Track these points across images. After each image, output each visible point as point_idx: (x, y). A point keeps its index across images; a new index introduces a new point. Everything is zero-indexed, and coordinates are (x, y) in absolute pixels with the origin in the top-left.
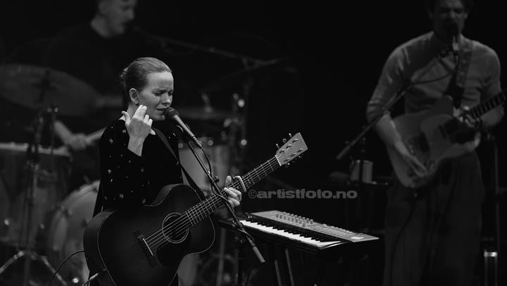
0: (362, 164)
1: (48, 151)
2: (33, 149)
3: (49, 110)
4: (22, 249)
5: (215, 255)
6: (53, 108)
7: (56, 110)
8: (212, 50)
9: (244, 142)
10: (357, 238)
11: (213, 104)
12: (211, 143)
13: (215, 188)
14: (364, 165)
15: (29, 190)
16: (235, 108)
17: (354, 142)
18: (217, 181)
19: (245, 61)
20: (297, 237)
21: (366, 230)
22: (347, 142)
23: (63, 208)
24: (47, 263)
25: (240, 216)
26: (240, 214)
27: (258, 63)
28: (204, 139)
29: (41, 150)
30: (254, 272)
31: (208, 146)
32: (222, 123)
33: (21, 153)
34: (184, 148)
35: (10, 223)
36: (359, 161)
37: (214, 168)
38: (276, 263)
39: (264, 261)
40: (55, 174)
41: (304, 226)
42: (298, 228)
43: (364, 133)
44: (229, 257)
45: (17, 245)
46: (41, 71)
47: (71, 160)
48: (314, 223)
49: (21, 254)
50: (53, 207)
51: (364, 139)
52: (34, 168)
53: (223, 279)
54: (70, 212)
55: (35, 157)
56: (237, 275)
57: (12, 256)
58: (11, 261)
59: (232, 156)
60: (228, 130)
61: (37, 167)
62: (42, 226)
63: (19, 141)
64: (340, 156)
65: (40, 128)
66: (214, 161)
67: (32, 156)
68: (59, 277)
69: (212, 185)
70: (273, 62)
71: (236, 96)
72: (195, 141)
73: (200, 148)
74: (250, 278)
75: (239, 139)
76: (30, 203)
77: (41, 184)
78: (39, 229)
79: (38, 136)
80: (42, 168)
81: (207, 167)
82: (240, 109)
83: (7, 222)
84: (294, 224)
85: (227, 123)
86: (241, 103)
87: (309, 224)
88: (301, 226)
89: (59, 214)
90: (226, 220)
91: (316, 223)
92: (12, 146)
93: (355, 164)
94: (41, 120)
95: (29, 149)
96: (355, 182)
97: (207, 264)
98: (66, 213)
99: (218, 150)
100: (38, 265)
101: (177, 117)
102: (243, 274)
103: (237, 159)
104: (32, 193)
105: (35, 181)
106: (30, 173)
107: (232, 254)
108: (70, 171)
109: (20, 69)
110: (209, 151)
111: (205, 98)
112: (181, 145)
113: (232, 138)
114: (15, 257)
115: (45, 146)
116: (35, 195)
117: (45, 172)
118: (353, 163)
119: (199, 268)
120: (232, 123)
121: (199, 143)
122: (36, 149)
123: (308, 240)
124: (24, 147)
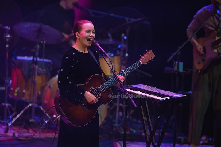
0: (178, 63)
1: (42, 60)
2: (35, 59)
3: (42, 42)
4: (31, 103)
5: (115, 104)
6: (44, 41)
7: (45, 42)
8: (112, 15)
9: (127, 55)
10: (177, 96)
11: (113, 37)
12: (112, 55)
13: (115, 74)
14: (179, 64)
15: (34, 77)
16: (123, 40)
17: (175, 54)
18: (115, 72)
19: (127, 19)
20: (151, 96)
21: (180, 92)
22: (172, 54)
23: (48, 85)
24: (42, 109)
25: (126, 87)
26: (126, 86)
27: (133, 20)
28: (109, 53)
29: (38, 59)
30: (132, 111)
31: (111, 57)
32: (117, 46)
33: (30, 61)
34: (101, 58)
35: (26, 91)
36: (177, 62)
37: (114, 66)
38: (142, 107)
39: (136, 106)
40: (45, 70)
41: (153, 90)
42: (151, 91)
43: (179, 50)
44: (121, 105)
45: (28, 101)
46: (38, 25)
47: (52, 63)
48: (158, 89)
49: (30, 105)
50: (44, 84)
51: (179, 52)
52: (35, 67)
53: (119, 114)
54: (52, 86)
55: (35, 63)
56: (125, 113)
57: (27, 106)
58: (26, 108)
59: (122, 61)
60: (120, 50)
61: (37, 67)
62: (40, 93)
63: (29, 56)
64: (169, 60)
65: (38, 50)
66: (114, 63)
67: (35, 62)
68: (47, 115)
69: (113, 73)
70: (139, 19)
71: (123, 35)
72: (105, 55)
73: (108, 57)
74: (130, 114)
75: (125, 53)
76: (34, 83)
77: (39, 74)
78: (38, 94)
79: (37, 53)
80: (39, 67)
81: (111, 66)
82: (125, 40)
83: (24, 91)
84: (149, 90)
85: (119, 47)
86: (125, 38)
87: (156, 90)
88: (152, 91)
89: (47, 87)
90: (119, 89)
91: (159, 90)
92: (26, 58)
93: (175, 63)
94: (38, 46)
95: (33, 59)
96: (175, 71)
97: (112, 108)
98: (50, 87)
99: (116, 58)
100: (38, 110)
101: (97, 44)
102: (127, 113)
103: (124, 62)
104: (35, 78)
105: (36, 73)
106: (34, 70)
107: (123, 104)
108: (51, 69)
109: (29, 24)
110: (112, 59)
111: (110, 35)
112: (99, 56)
113: (122, 53)
114: (28, 106)
115: (40, 57)
116: (36, 79)
117: (40, 69)
118: (174, 63)
119: (108, 110)
120: (121, 47)
121: (108, 55)
122: (37, 59)
123: (156, 97)
124: (31, 58)
